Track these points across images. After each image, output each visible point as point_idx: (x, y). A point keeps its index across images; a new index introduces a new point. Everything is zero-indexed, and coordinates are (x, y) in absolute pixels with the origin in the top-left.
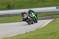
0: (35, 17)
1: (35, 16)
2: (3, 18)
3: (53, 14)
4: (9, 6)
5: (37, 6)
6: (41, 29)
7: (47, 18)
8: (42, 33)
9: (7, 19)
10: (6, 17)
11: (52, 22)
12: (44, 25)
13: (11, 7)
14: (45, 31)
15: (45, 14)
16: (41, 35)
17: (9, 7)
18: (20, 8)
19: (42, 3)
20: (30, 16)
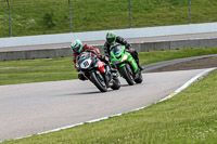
0: (130, 63)
1: (132, 60)
2: (27, 62)
3: (210, 50)
4: (48, 18)
5: (150, 18)
6: (168, 106)
7: (188, 63)
8: (169, 120)
9: (40, 68)
10: (37, 61)
11: (205, 77)
12: (178, 91)
13: (55, 22)
14: (180, 111)
15: (181, 50)
16: (167, 125)
17: (49, 24)
18: (88, 25)
19: (171, 10)
20: (103, 60)
